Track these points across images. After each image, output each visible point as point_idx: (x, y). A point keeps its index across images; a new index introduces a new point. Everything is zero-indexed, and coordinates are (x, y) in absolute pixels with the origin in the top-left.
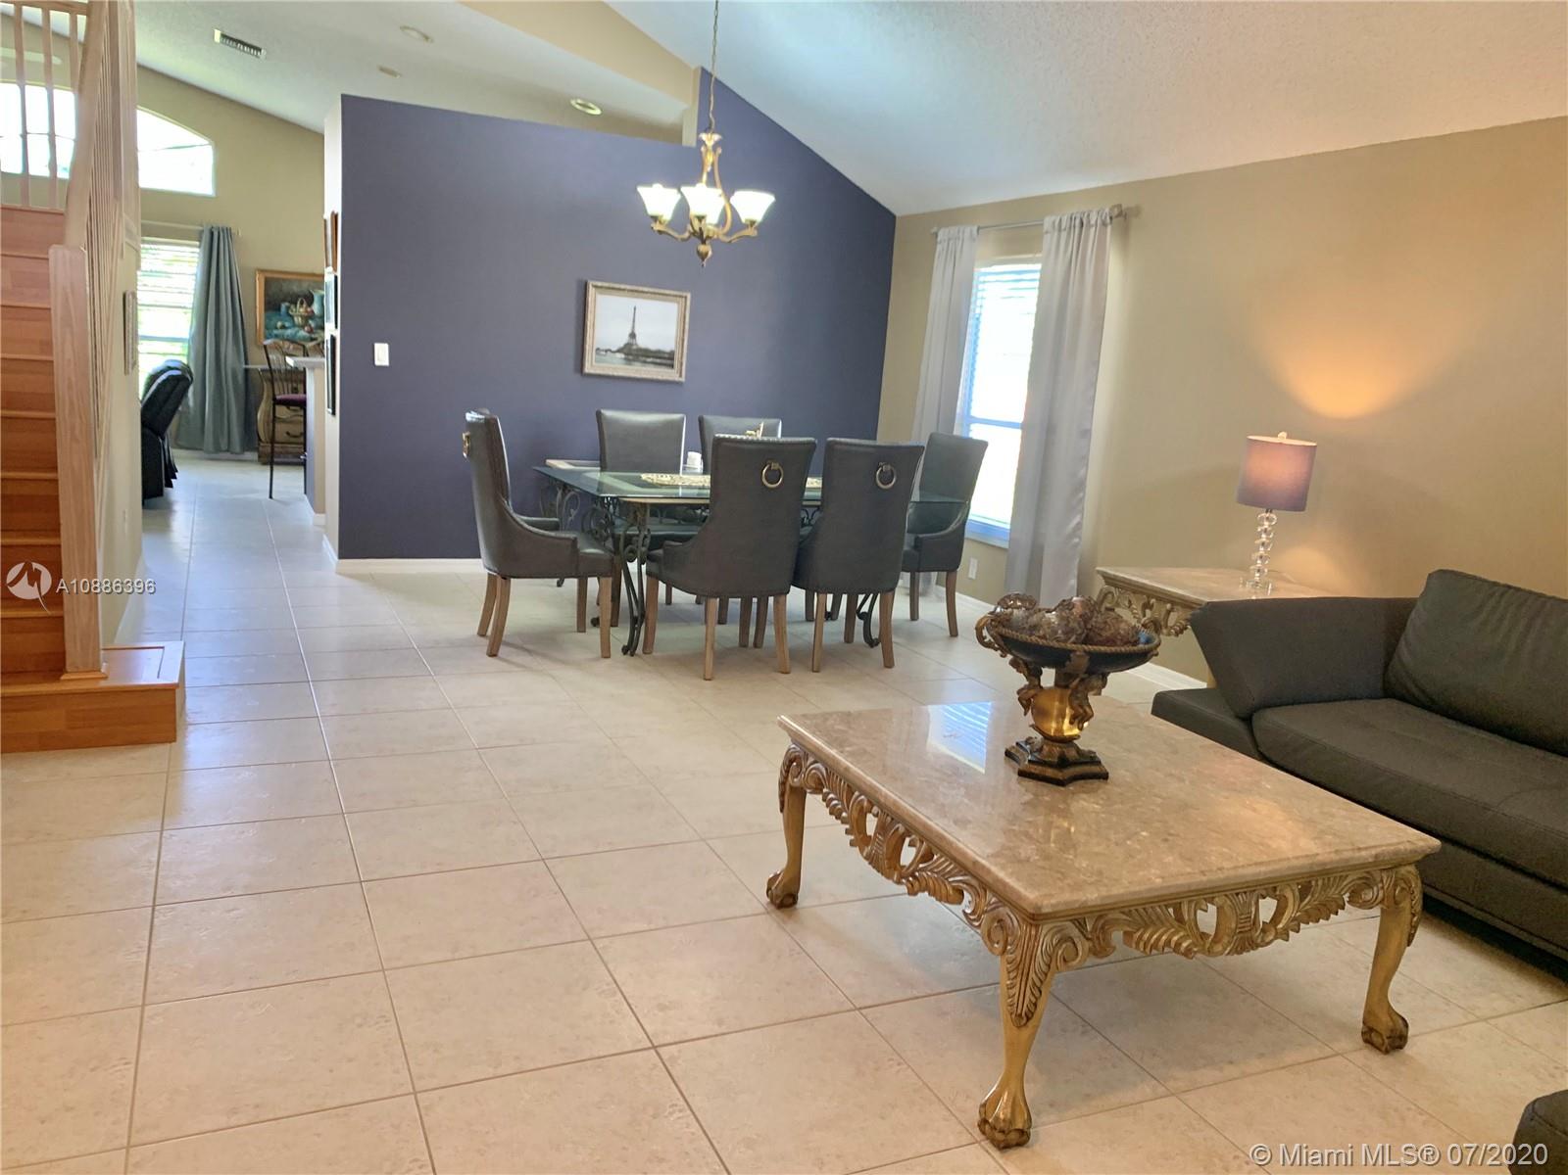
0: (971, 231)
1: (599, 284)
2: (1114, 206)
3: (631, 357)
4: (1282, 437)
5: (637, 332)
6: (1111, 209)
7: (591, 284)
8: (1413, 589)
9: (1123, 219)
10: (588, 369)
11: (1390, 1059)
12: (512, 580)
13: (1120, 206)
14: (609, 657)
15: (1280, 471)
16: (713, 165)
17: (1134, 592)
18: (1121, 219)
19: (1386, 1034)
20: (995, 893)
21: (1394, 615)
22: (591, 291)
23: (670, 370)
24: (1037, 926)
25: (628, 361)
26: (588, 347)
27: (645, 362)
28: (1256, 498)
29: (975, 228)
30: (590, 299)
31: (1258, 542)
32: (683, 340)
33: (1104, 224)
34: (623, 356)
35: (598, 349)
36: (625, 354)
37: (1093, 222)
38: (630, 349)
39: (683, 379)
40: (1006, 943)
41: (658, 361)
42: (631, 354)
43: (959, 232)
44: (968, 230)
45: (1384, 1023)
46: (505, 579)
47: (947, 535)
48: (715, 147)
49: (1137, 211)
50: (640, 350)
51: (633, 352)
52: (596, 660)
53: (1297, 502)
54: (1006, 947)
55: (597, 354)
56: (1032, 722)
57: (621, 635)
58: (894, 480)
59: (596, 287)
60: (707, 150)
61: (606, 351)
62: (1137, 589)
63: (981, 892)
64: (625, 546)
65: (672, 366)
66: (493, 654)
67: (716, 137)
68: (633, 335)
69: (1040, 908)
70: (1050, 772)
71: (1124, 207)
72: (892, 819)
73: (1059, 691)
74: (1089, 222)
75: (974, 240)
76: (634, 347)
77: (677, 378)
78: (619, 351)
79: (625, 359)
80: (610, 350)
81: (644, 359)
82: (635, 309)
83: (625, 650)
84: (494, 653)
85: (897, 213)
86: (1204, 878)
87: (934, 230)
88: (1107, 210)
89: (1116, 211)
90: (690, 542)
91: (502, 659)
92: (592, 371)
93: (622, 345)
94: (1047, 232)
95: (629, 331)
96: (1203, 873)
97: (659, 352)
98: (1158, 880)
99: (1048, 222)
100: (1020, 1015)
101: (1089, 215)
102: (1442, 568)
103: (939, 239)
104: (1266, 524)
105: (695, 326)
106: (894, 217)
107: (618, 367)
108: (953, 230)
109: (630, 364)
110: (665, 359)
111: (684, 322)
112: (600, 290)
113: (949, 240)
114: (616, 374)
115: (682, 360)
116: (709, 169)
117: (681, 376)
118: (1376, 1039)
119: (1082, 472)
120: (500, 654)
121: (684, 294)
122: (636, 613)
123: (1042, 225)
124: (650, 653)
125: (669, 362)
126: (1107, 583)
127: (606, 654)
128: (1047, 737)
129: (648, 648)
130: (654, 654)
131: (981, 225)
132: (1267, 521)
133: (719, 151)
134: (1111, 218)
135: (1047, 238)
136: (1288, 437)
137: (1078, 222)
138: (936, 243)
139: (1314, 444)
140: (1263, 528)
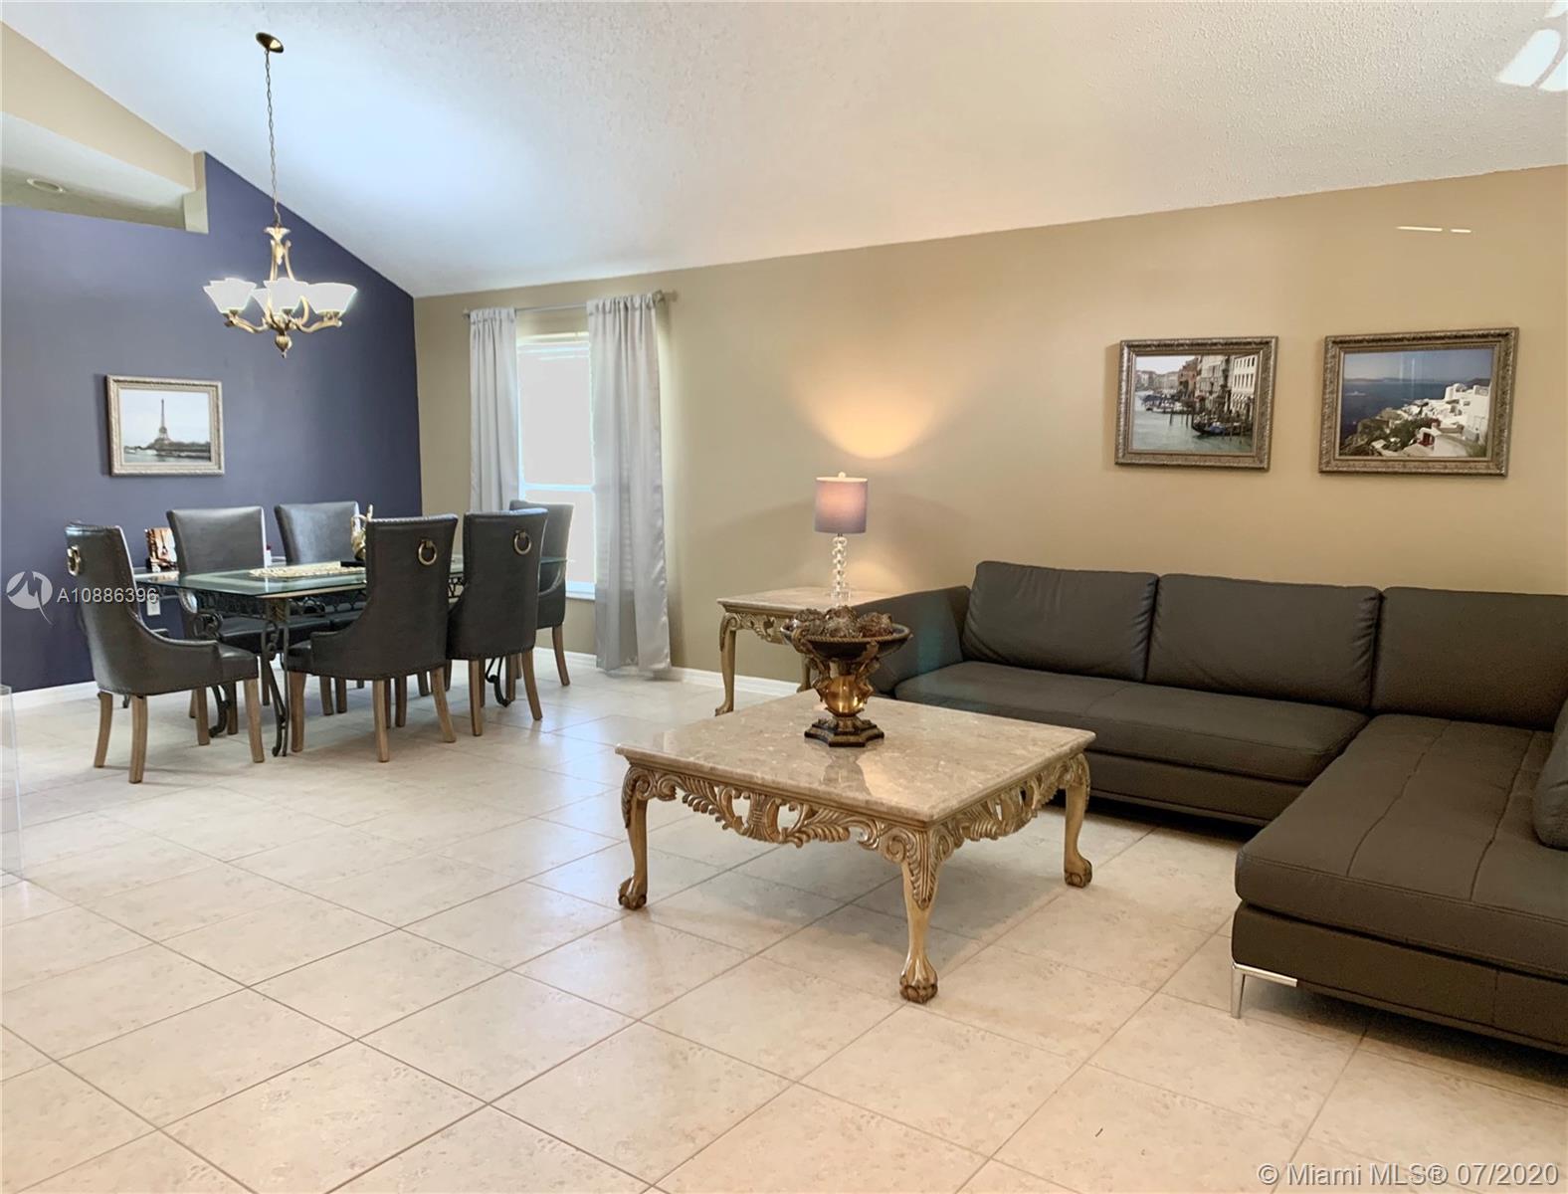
0: (508, 314)
1: (121, 378)
2: (657, 293)
3: (163, 453)
4: (842, 477)
5: (166, 426)
6: (654, 295)
7: (111, 378)
8: (967, 579)
9: (663, 303)
10: (117, 470)
11: (1086, 890)
12: (149, 698)
13: (660, 292)
14: (262, 762)
15: (843, 502)
16: (283, 258)
17: (755, 614)
18: (662, 303)
19: (1082, 873)
20: (883, 819)
21: (956, 602)
22: (113, 387)
23: (207, 463)
24: (926, 832)
25: (161, 457)
26: (115, 447)
27: (179, 456)
28: (830, 526)
29: (512, 311)
30: (112, 395)
31: (835, 561)
32: (218, 430)
33: (648, 307)
34: (155, 452)
35: (126, 447)
36: (157, 450)
37: (637, 305)
38: (162, 445)
39: (222, 471)
40: (905, 851)
41: (193, 454)
42: (164, 450)
43: (494, 313)
44: (504, 312)
45: (1079, 868)
46: (141, 697)
47: (550, 594)
48: (283, 242)
49: (674, 296)
50: (172, 444)
51: (165, 448)
52: (250, 766)
53: (860, 527)
54: (905, 854)
55: (126, 452)
56: (826, 706)
57: (269, 738)
58: (530, 546)
59: (115, 381)
60: (276, 244)
61: (136, 448)
62: (756, 611)
63: (871, 824)
64: (267, 643)
65: (209, 459)
66: (137, 780)
67: (284, 231)
68: (163, 430)
69: (932, 816)
70: (852, 739)
71: (664, 291)
72: (766, 796)
73: (842, 678)
74: (633, 305)
75: (512, 321)
76: (166, 442)
77: (217, 471)
78: (150, 447)
79: (157, 455)
80: (139, 447)
81: (178, 453)
82: (163, 402)
83: (275, 752)
84: (138, 778)
85: (414, 296)
86: (1000, 780)
87: (466, 311)
88: (650, 295)
89: (659, 296)
90: (348, 630)
91: (147, 783)
92: (123, 472)
93: (153, 441)
94: (591, 314)
95: (159, 426)
96: (998, 776)
97: (193, 444)
98: (980, 785)
99: (590, 305)
100: (925, 900)
101: (632, 300)
102: (986, 560)
103: (472, 321)
104: (839, 546)
105: (229, 413)
106: (412, 298)
107: (152, 465)
108: (487, 313)
109: (164, 461)
110: (201, 452)
111: (218, 412)
112: (121, 385)
113: (485, 320)
114: (149, 472)
115: (220, 451)
116: (279, 261)
117: (220, 468)
118: (1076, 880)
119: (659, 523)
120: (144, 780)
121: (214, 383)
122: (281, 713)
123: (585, 308)
124: (301, 750)
125: (205, 454)
126: (727, 611)
127: (259, 758)
128: (837, 714)
129: (297, 746)
130: (305, 750)
131: (518, 307)
132: (840, 542)
133: (289, 244)
134: (654, 302)
135: (592, 320)
136: (847, 476)
137: (622, 306)
138: (469, 324)
139: (865, 480)
140: (836, 550)
